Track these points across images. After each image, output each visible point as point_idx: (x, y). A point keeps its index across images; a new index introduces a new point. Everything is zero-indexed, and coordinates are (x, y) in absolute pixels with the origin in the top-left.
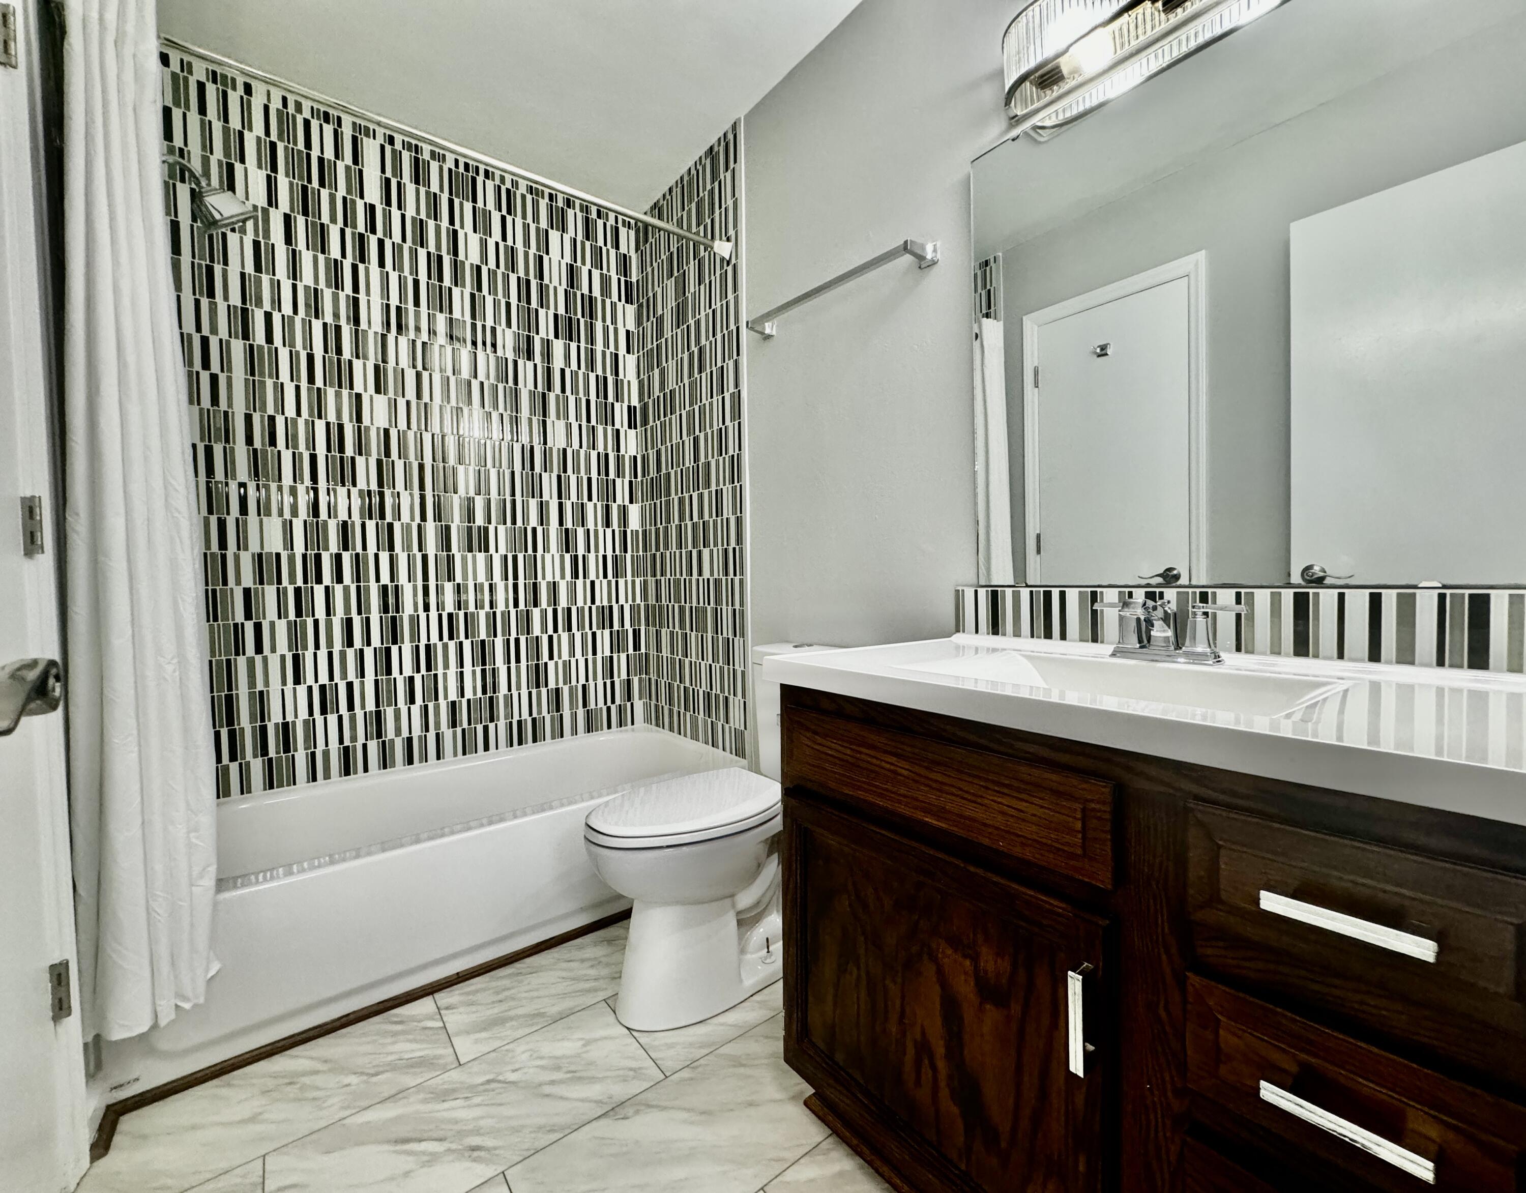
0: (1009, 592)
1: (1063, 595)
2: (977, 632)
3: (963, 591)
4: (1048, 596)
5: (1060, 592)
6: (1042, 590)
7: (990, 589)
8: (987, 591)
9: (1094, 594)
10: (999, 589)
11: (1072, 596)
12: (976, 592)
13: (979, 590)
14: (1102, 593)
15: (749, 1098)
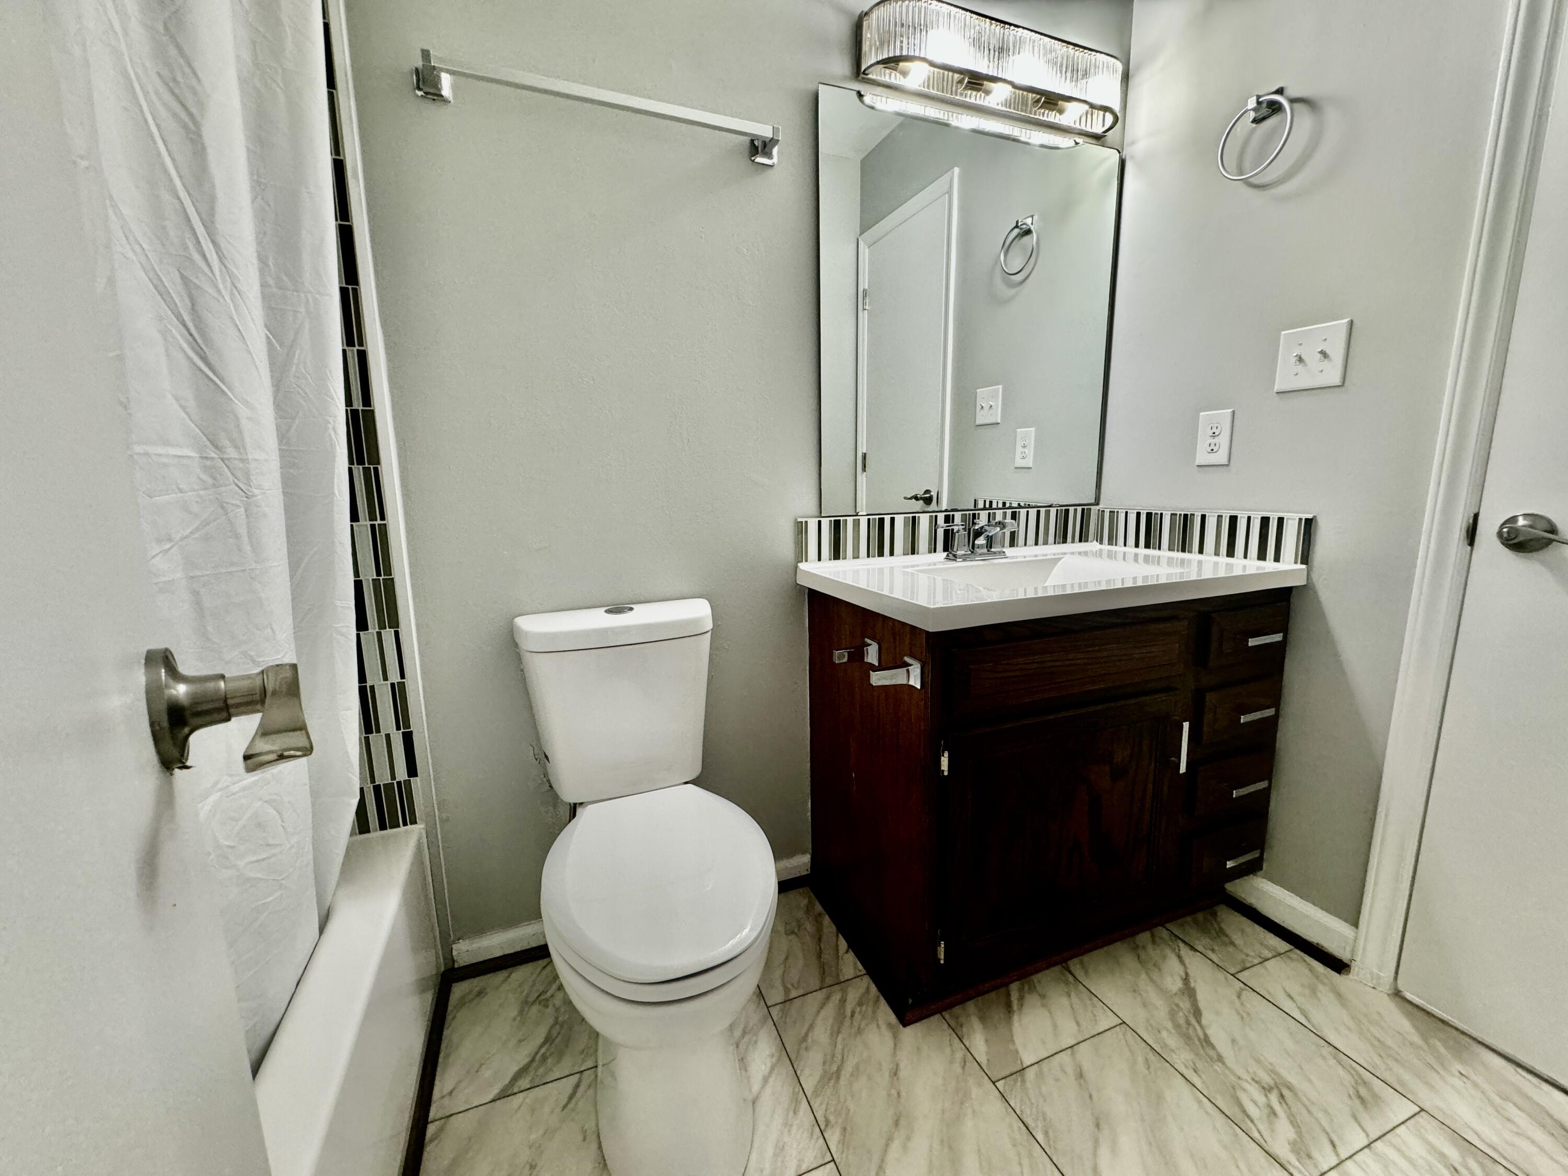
0: (850, 520)
1: (893, 520)
2: (819, 559)
3: (806, 522)
4: (882, 521)
5: (891, 518)
6: (877, 517)
7: (833, 519)
8: (831, 521)
9: (914, 518)
10: (841, 518)
11: (899, 521)
12: (820, 522)
13: (823, 520)
14: (919, 517)
15: (887, 1074)
